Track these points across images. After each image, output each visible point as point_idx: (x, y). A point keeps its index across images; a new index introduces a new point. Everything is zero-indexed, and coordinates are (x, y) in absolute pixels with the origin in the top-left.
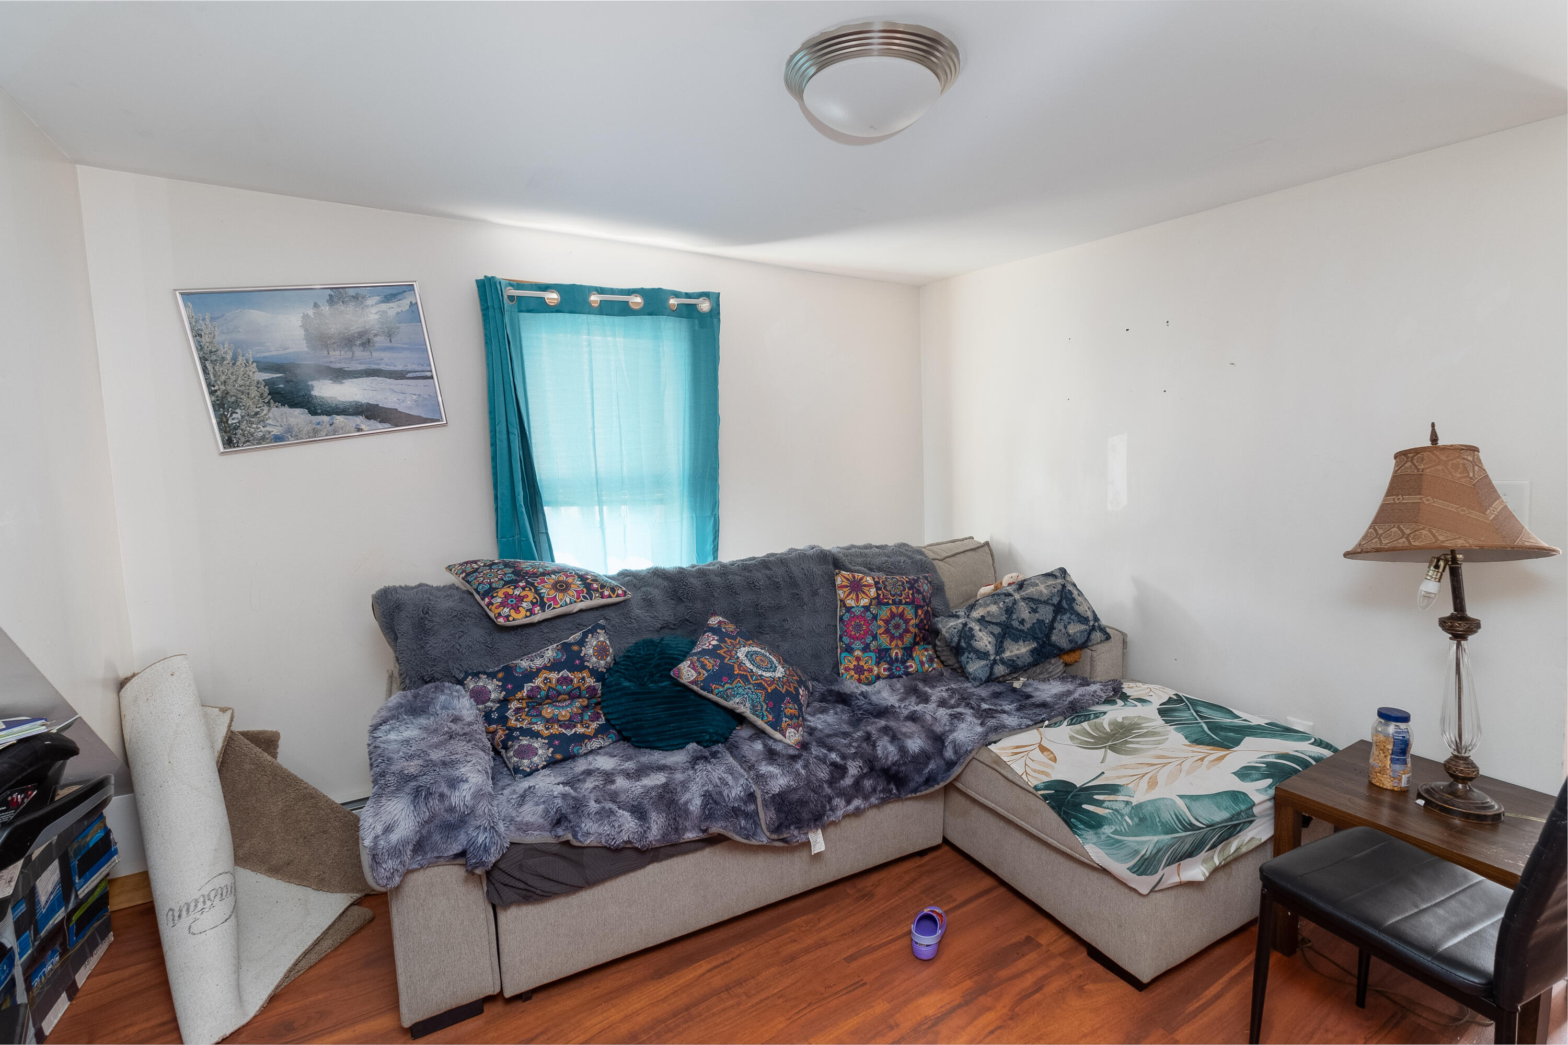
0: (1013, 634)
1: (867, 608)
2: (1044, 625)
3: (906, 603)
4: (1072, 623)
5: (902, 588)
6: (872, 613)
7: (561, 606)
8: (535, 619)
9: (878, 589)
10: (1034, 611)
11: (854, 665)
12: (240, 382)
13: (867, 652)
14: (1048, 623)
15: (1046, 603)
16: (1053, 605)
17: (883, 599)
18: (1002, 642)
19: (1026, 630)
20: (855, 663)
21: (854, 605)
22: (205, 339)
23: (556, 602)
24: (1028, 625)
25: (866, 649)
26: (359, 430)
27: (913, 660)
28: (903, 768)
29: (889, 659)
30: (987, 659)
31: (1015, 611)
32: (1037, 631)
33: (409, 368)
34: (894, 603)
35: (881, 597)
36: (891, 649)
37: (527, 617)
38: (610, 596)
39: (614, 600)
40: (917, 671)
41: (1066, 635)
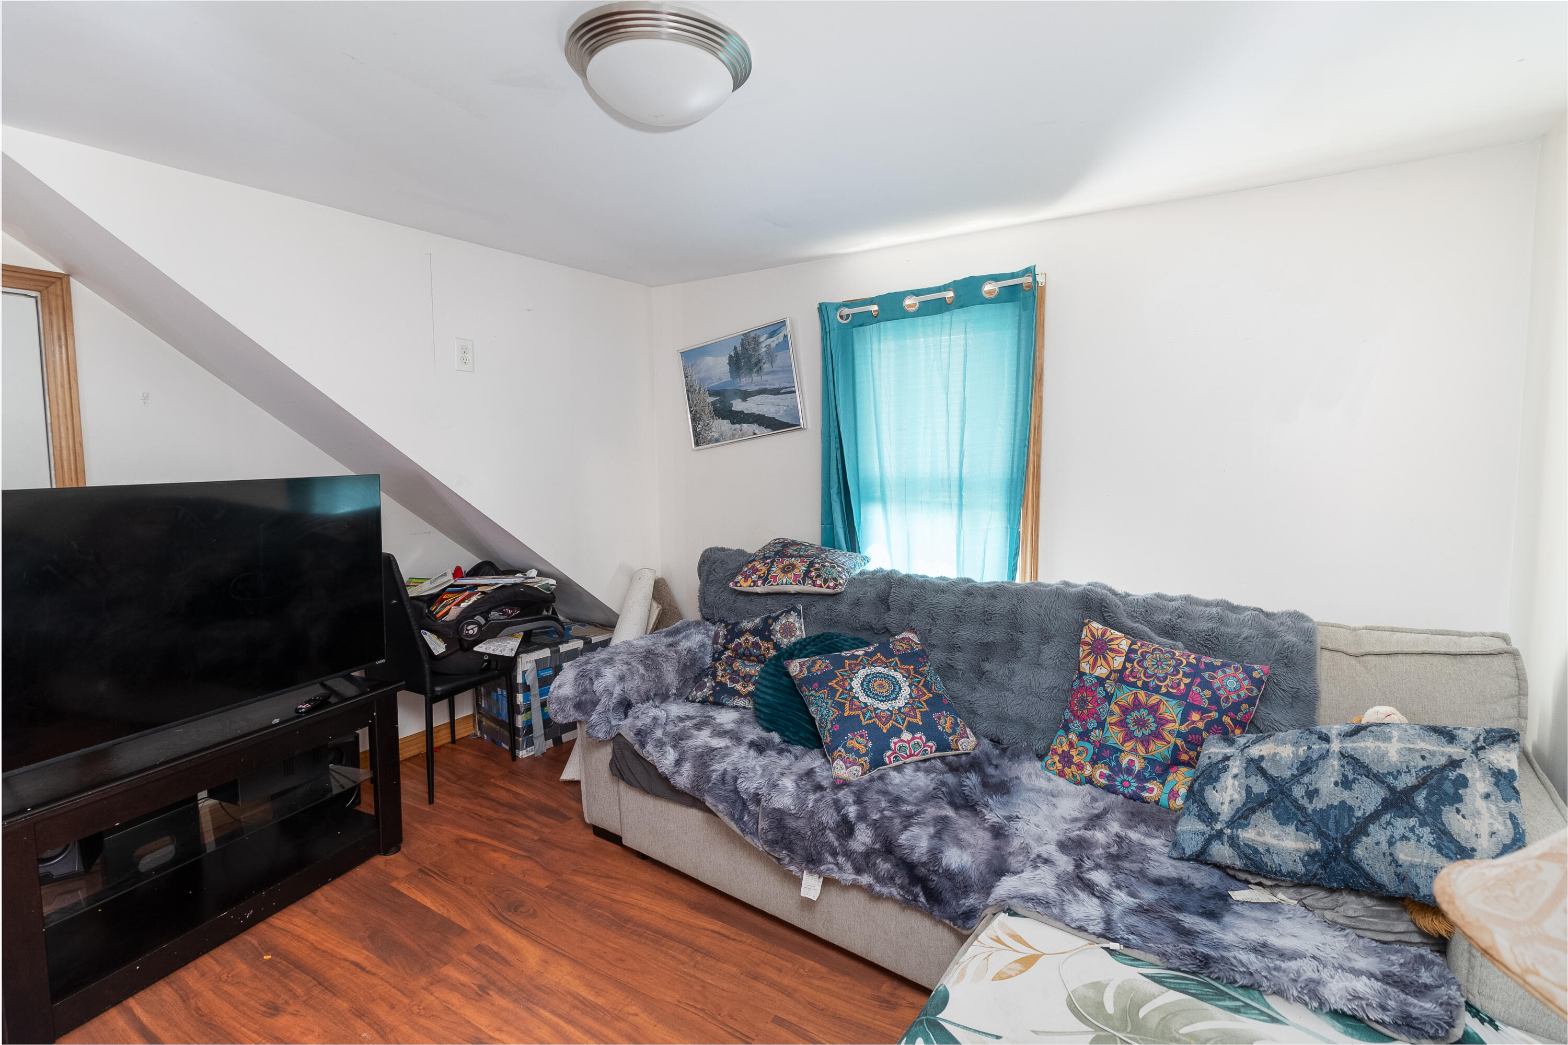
0: (1285, 807)
1: (1101, 681)
2: (1350, 820)
3: (1168, 695)
4: (1412, 842)
5: (1171, 670)
6: (1106, 691)
7: (778, 584)
8: (759, 590)
9: (1128, 659)
10: (1346, 783)
11: (1063, 751)
12: (702, 404)
13: (1083, 740)
14: (1358, 818)
15: (1378, 778)
16: (1391, 789)
17: (1129, 676)
18: (1253, 811)
19: (1310, 811)
20: (1066, 748)
21: (1087, 672)
22: (689, 379)
23: (775, 581)
24: (1319, 804)
25: (1084, 735)
26: (755, 434)
27: (1163, 783)
28: (935, 878)
29: (1113, 764)
30: (1209, 824)
31: (1314, 770)
32: (1331, 825)
33: (782, 386)
34: (1145, 686)
35: (1127, 672)
36: (1122, 751)
37: (750, 586)
38: (821, 586)
39: (824, 590)
40: (1157, 803)
41: (1389, 859)
